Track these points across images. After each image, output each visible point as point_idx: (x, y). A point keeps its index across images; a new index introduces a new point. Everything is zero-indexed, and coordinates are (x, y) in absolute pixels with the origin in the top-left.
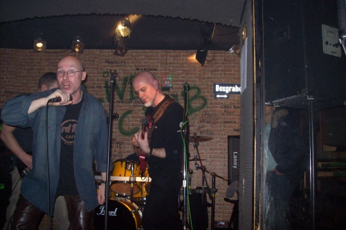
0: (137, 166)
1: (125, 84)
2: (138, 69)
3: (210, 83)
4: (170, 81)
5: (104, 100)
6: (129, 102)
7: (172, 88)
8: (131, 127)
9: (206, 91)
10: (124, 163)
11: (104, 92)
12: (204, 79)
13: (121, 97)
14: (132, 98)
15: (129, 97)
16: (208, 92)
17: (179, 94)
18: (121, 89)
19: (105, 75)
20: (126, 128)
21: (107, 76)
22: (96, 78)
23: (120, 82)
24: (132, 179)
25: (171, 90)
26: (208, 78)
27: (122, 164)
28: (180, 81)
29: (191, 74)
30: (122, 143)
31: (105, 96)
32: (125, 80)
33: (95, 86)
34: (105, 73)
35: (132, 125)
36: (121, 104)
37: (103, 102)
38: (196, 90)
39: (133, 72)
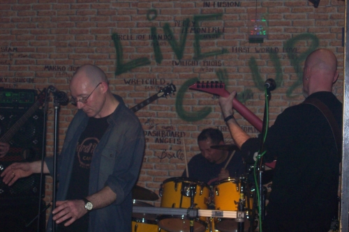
0: (202, 189)
1: (184, 32)
2: (207, 5)
3: (336, 27)
4: (263, 24)
5: (151, 59)
6: (193, 64)
7: (268, 37)
8: (197, 107)
9: (328, 41)
10: (180, 185)
11: (150, 46)
12: (326, 19)
13: (179, 54)
14: (199, 56)
15: (192, 55)
16: (331, 44)
17: (281, 47)
18: (178, 41)
19: (151, 16)
20: (188, 108)
21: (154, 18)
22: (135, 22)
23: (177, 28)
24: (192, 214)
25: (265, 41)
26: (332, 18)
27: (176, 186)
28: (282, 24)
29: (302, 12)
30: (182, 134)
31: (151, 54)
32: (186, 23)
33: (135, 36)
34: (150, 12)
35: (199, 104)
36: (179, 67)
37: (149, 63)
38: (310, 41)
39: (199, 9)
